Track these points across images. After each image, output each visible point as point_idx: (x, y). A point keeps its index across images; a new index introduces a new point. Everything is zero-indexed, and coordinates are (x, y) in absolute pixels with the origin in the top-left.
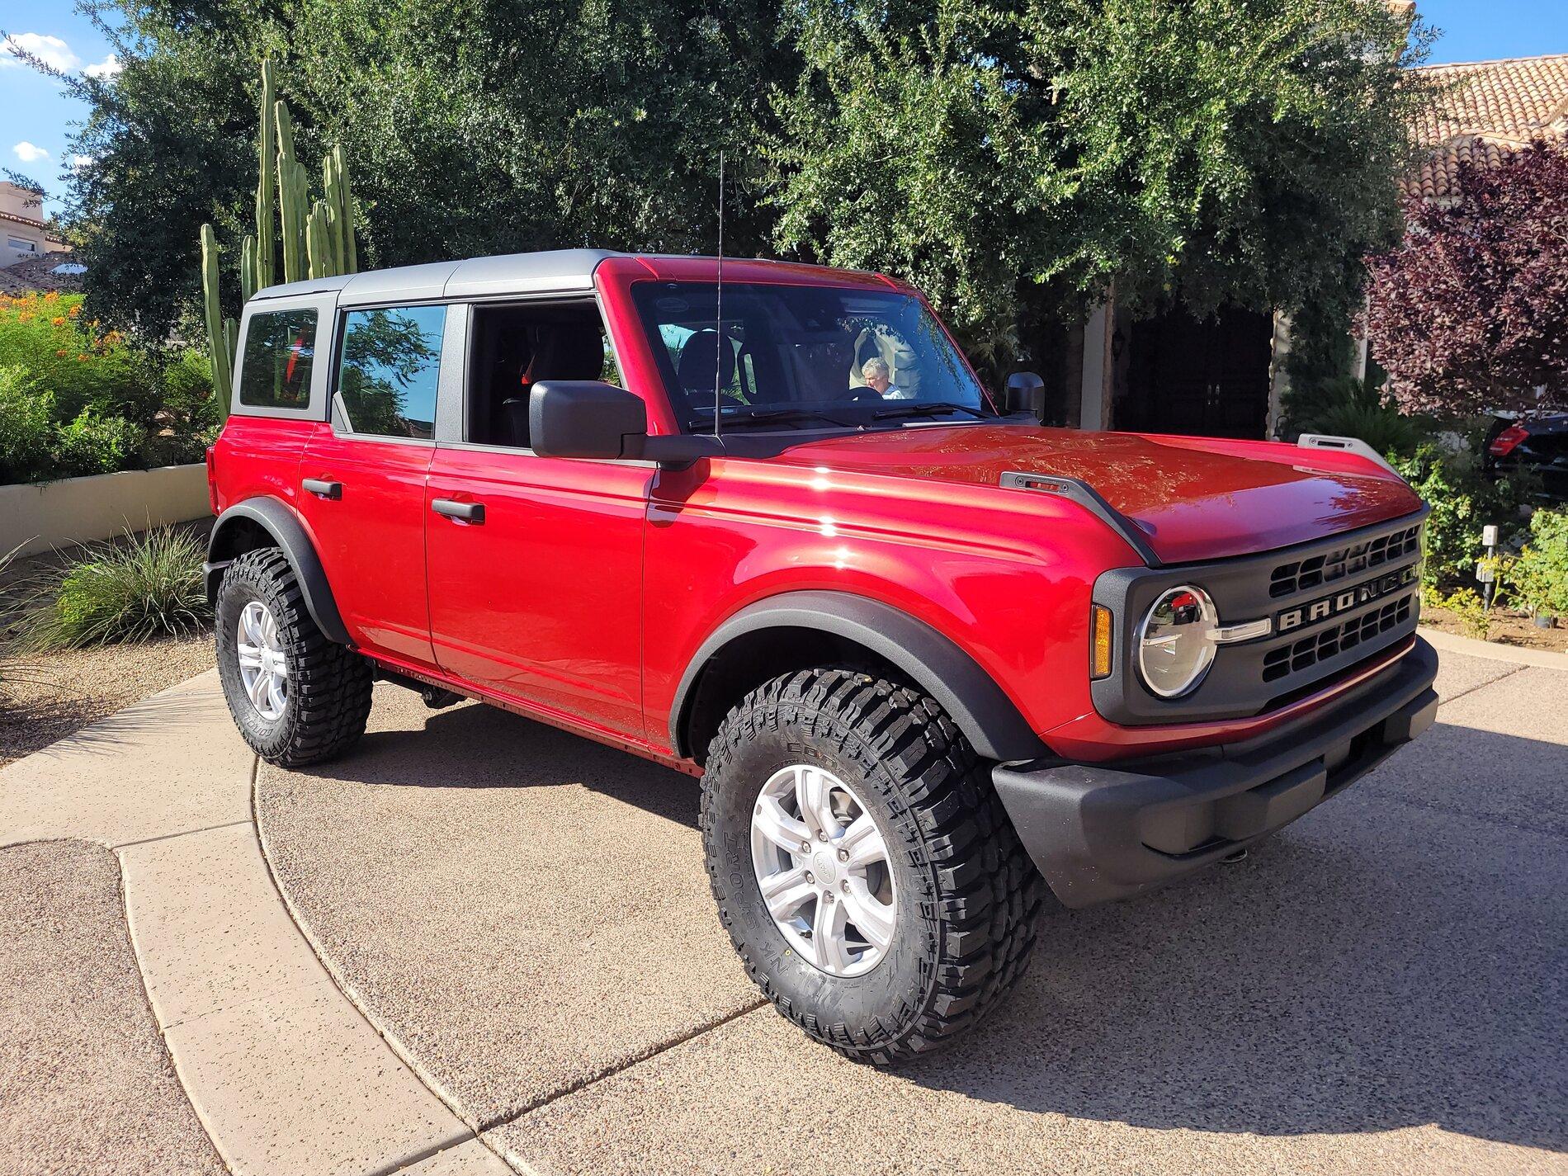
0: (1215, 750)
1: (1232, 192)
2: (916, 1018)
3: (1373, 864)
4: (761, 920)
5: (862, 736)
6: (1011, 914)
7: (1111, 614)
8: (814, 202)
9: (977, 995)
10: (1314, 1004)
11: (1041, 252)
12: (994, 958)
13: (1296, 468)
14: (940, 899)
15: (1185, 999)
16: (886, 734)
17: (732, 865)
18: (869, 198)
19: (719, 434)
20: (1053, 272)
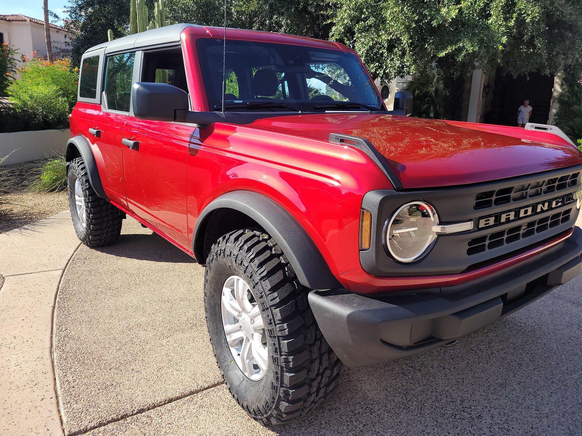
0: (437, 290)
1: (532, 18)
2: (272, 410)
3: (547, 335)
4: (223, 345)
5: (254, 267)
6: (320, 364)
7: (371, 215)
8: (346, 21)
9: (301, 403)
10: (496, 412)
11: (443, 44)
12: (310, 386)
13: (522, 140)
14: (281, 355)
15: (430, 402)
16: (264, 267)
17: (213, 318)
18: (371, 21)
19: (224, 111)
20: (447, 52)
